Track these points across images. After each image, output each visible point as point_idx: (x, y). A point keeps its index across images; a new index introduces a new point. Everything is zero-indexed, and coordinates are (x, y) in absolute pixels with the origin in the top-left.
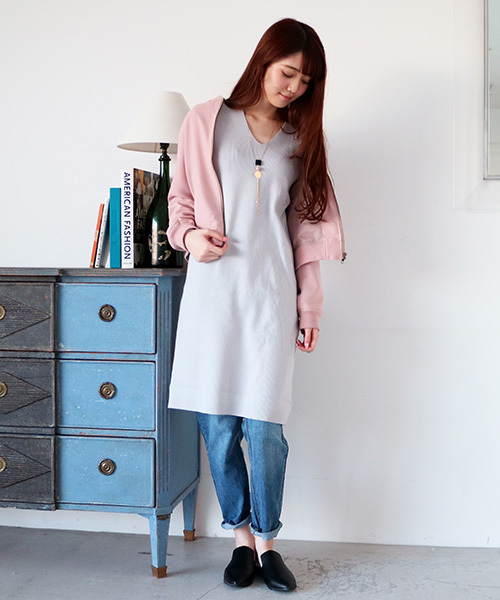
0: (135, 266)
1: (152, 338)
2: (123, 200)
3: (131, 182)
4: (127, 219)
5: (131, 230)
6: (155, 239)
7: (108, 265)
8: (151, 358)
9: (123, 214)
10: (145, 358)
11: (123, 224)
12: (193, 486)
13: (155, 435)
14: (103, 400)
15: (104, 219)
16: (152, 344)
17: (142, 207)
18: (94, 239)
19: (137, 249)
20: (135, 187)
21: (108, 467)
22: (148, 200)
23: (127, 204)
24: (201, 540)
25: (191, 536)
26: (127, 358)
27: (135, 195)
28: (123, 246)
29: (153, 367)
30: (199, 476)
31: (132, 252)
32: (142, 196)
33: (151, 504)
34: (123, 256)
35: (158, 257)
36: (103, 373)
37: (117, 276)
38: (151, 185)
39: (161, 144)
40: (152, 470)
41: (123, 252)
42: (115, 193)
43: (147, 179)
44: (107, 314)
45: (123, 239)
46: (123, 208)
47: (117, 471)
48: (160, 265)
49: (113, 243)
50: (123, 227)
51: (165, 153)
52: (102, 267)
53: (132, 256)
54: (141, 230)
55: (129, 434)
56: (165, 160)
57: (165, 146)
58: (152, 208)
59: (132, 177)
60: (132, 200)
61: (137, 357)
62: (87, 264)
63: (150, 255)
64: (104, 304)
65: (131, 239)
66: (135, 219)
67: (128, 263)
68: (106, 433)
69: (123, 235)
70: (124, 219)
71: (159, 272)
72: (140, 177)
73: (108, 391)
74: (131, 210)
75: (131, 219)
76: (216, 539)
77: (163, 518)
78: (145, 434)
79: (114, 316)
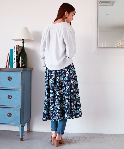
0: (16, 68)
1: (20, 84)
2: (13, 52)
3: (15, 48)
4: (14, 57)
5: (15, 59)
6: (21, 61)
7: (10, 67)
8: (20, 89)
9: (13, 55)
10: (18, 89)
11: (13, 58)
12: (29, 120)
13: (21, 107)
14: (8, 99)
15: (9, 57)
16: (20, 86)
17: (18, 54)
18: (6, 61)
19: (17, 64)
20: (16, 49)
21: (10, 115)
22: (19, 52)
23: (14, 53)
24: (31, 132)
25: (29, 131)
26: (14, 89)
27: (16, 51)
28: (13, 63)
29: (20, 91)
30: (31, 117)
31: (15, 64)
32: (18, 51)
33: (20, 123)
34: (13, 65)
35: (22, 65)
36: (8, 93)
37: (12, 70)
38: (20, 49)
39: (22, 39)
40: (20, 115)
41: (13, 64)
42: (12, 50)
43: (19, 47)
44: (10, 79)
45: (13, 61)
46: (13, 54)
47: (12, 116)
48: (22, 67)
49: (11, 62)
50: (13, 59)
51: (23, 41)
52: (8, 68)
53: (15, 65)
54: (17, 59)
55: (15, 107)
56: (23, 43)
57: (23, 40)
58: (20, 54)
59: (15, 47)
60: (15, 52)
61: (16, 89)
62: (5, 67)
63: (19, 65)
64: (9, 76)
65: (15, 61)
66: (16, 57)
67: (14, 67)
68: (9, 107)
69: (13, 60)
70: (13, 57)
71: (22, 69)
72: (17, 47)
73: (10, 97)
74: (15, 54)
75: (15, 57)
76: (35, 132)
77: (23, 127)
78: (18, 107)
79: (11, 79)
